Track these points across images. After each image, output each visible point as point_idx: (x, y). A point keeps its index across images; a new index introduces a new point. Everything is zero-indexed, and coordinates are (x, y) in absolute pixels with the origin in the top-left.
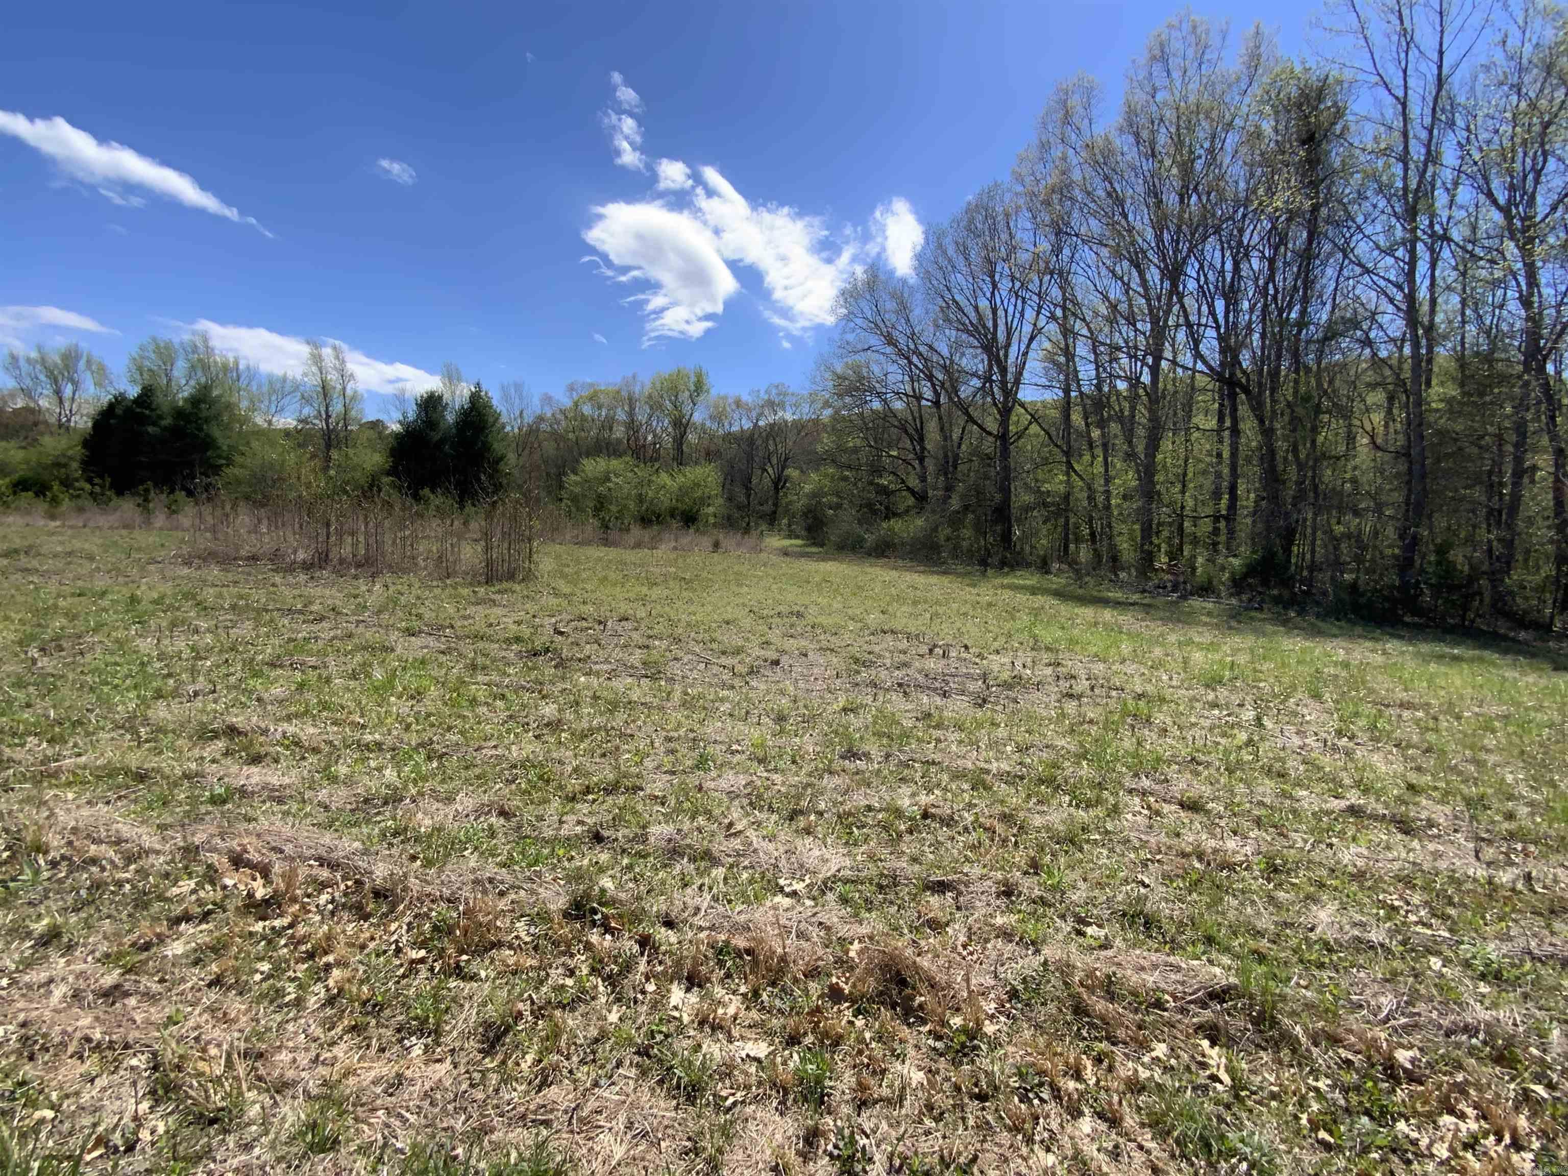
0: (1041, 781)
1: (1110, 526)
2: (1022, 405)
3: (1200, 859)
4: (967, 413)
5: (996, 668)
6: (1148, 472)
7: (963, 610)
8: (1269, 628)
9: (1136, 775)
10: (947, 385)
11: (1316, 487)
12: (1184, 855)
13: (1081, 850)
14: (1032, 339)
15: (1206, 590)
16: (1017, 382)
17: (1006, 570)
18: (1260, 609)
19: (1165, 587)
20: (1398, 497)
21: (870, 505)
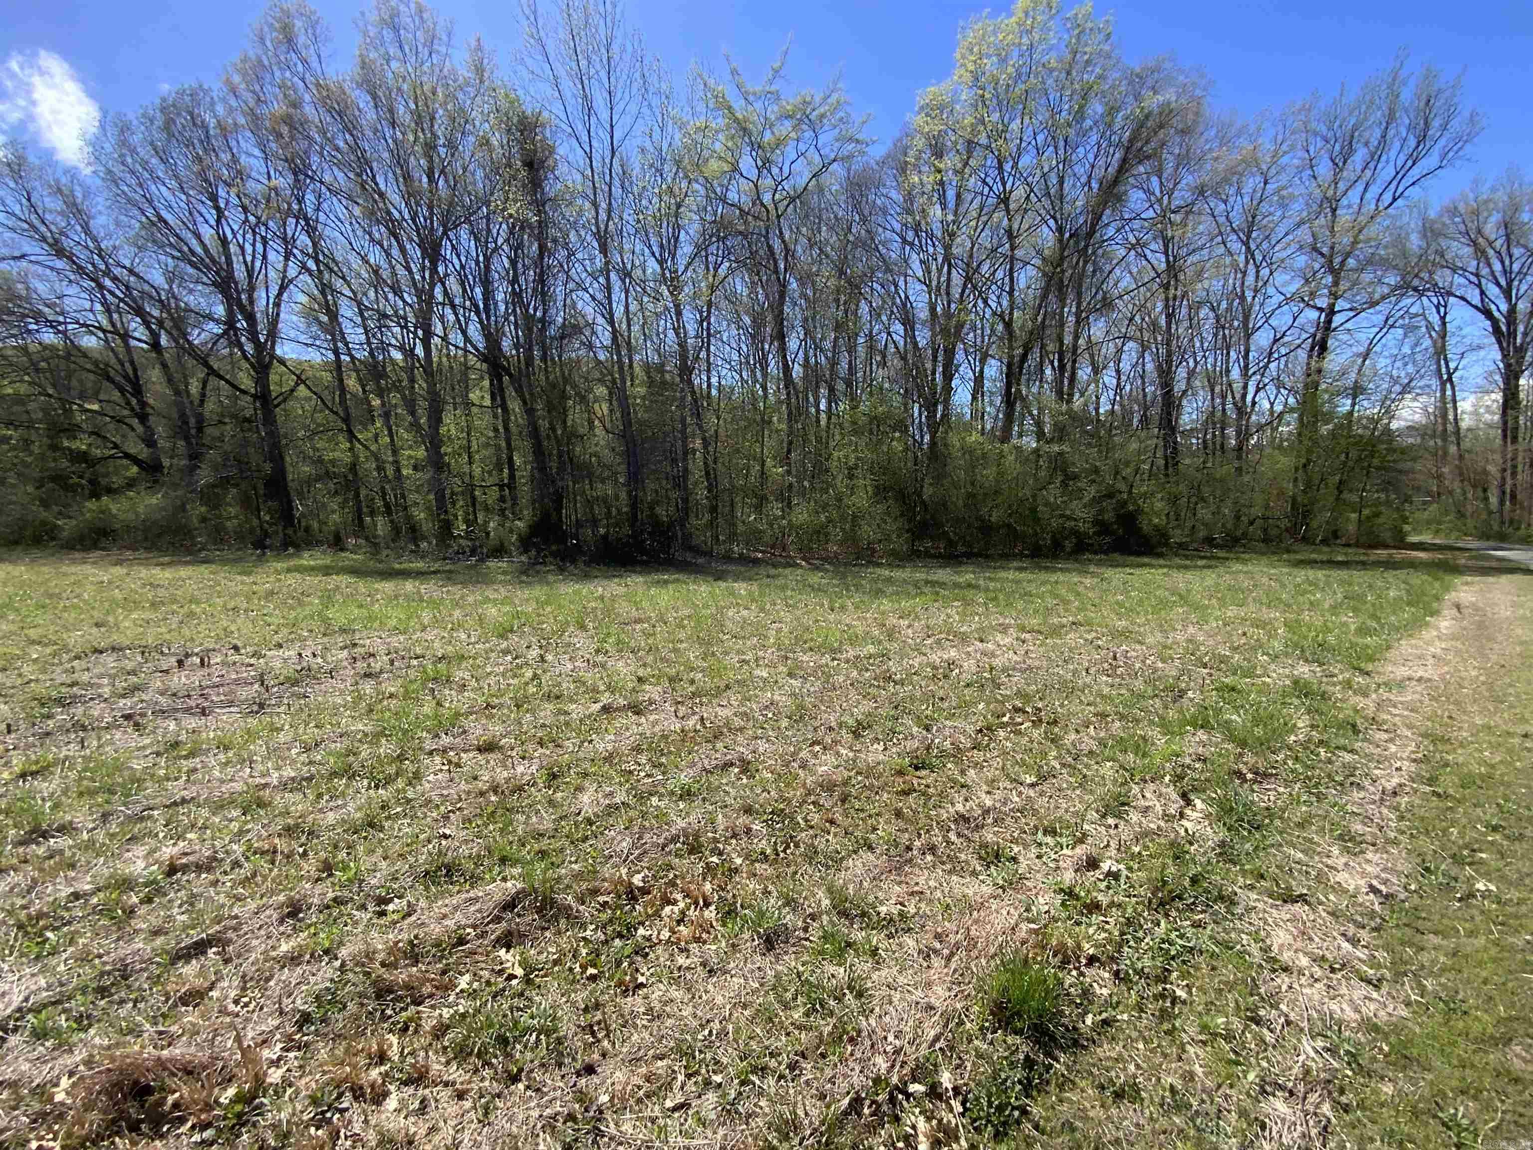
0: (334, 774)
1: (403, 497)
2: (282, 362)
3: (496, 792)
4: (206, 364)
5: (277, 664)
6: (435, 443)
7: (232, 604)
8: (551, 578)
9: (437, 736)
10: (168, 324)
11: (571, 460)
12: (482, 794)
13: (382, 829)
14: (282, 288)
15: (499, 551)
16: (273, 334)
17: (291, 550)
18: (544, 563)
19: (464, 553)
20: (623, 468)
21: (59, 479)
